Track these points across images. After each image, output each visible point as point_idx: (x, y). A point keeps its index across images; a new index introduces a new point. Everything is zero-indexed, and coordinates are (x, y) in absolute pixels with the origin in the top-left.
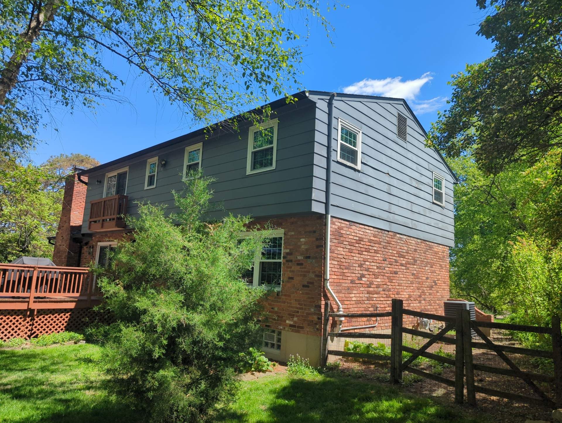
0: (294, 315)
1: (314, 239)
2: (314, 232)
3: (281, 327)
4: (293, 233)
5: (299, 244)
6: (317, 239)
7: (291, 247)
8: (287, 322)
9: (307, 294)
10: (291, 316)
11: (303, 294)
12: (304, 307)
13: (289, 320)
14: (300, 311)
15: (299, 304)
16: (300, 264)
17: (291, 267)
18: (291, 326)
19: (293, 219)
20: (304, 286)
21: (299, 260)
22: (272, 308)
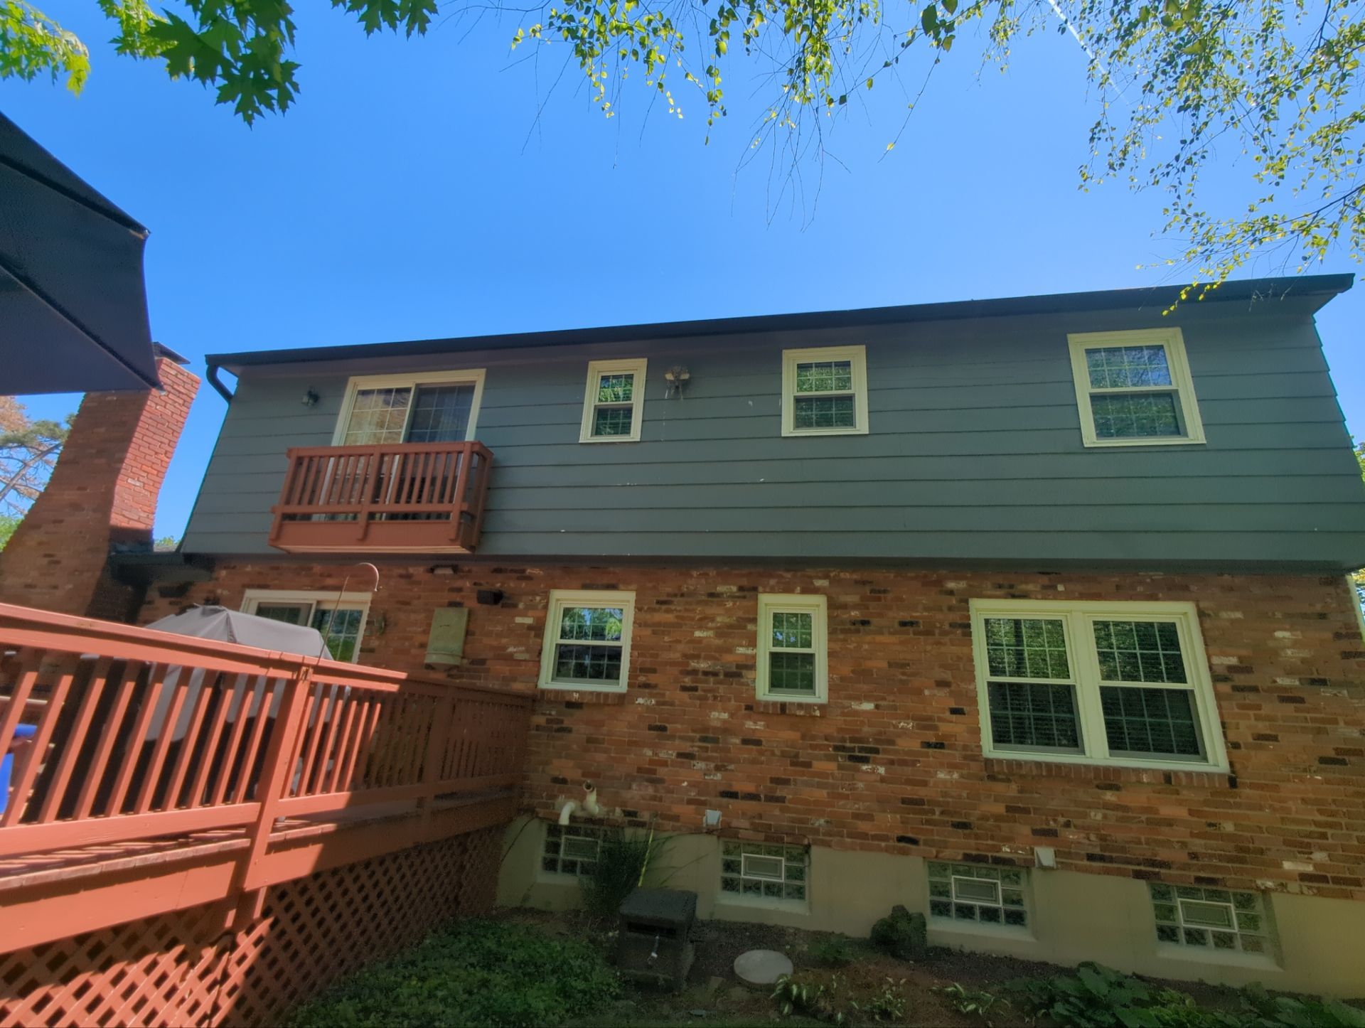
0: (1309, 845)
1: (1328, 635)
2: (1322, 616)
3: (1270, 884)
4: (1238, 615)
5: (1271, 644)
6: (1338, 636)
7: (1244, 652)
8: (1287, 865)
9: (1345, 782)
10: (1302, 848)
11: (1327, 781)
12: (1344, 821)
13: (1293, 858)
14: (1330, 832)
15: (1321, 812)
16: (1287, 698)
17: (1259, 707)
18: (1304, 877)
19: (1226, 577)
20: (1323, 760)
21: (1285, 689)
22: (1210, 825)
